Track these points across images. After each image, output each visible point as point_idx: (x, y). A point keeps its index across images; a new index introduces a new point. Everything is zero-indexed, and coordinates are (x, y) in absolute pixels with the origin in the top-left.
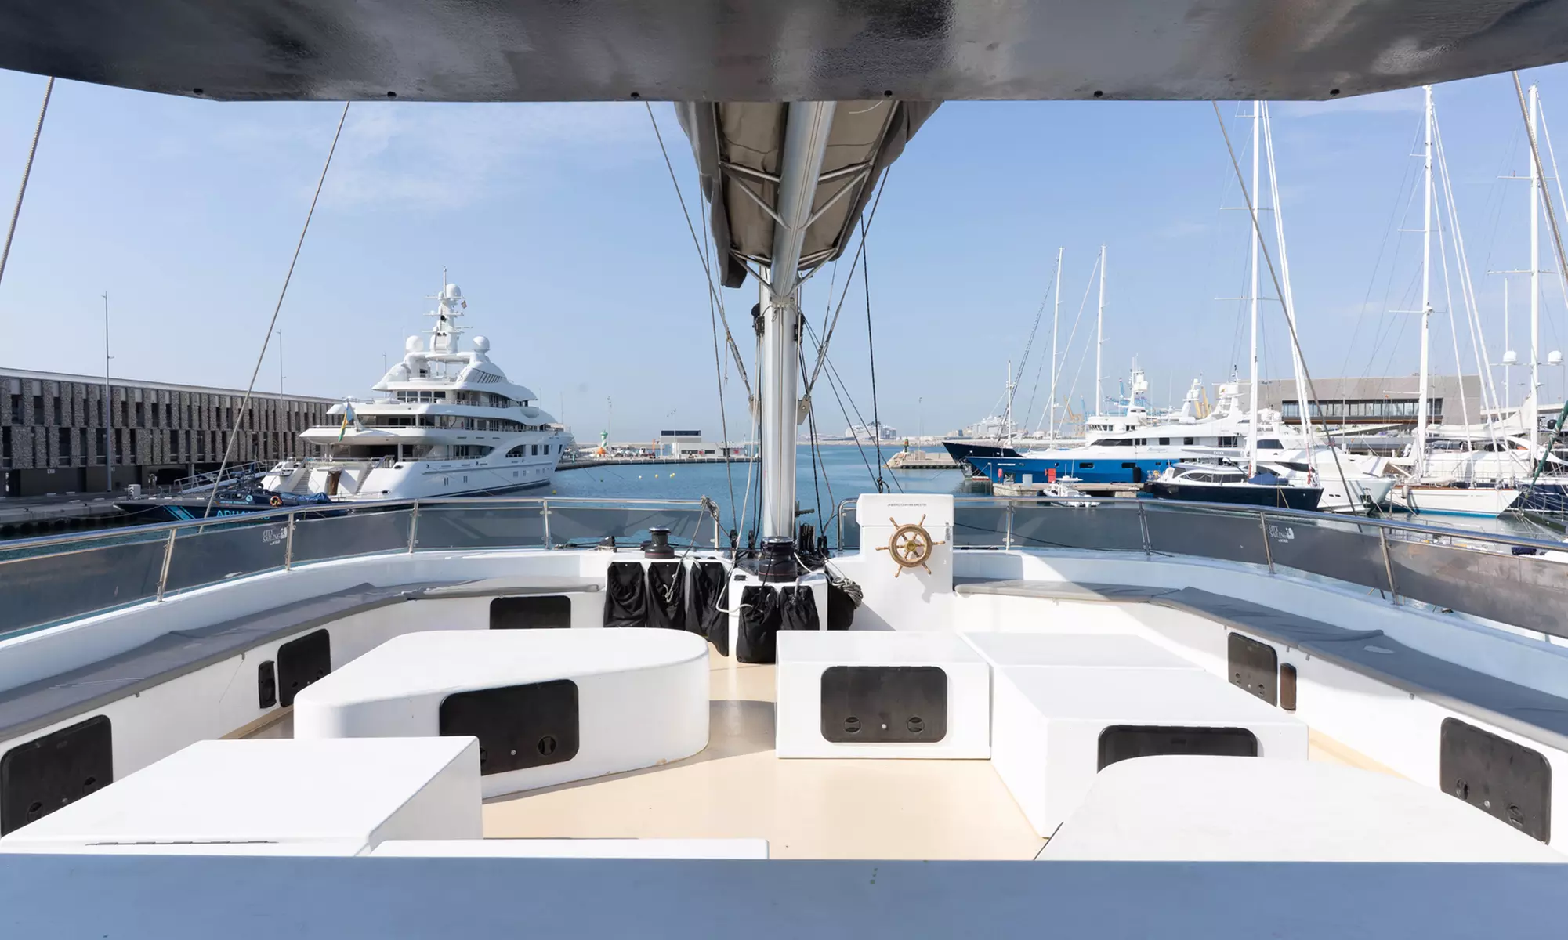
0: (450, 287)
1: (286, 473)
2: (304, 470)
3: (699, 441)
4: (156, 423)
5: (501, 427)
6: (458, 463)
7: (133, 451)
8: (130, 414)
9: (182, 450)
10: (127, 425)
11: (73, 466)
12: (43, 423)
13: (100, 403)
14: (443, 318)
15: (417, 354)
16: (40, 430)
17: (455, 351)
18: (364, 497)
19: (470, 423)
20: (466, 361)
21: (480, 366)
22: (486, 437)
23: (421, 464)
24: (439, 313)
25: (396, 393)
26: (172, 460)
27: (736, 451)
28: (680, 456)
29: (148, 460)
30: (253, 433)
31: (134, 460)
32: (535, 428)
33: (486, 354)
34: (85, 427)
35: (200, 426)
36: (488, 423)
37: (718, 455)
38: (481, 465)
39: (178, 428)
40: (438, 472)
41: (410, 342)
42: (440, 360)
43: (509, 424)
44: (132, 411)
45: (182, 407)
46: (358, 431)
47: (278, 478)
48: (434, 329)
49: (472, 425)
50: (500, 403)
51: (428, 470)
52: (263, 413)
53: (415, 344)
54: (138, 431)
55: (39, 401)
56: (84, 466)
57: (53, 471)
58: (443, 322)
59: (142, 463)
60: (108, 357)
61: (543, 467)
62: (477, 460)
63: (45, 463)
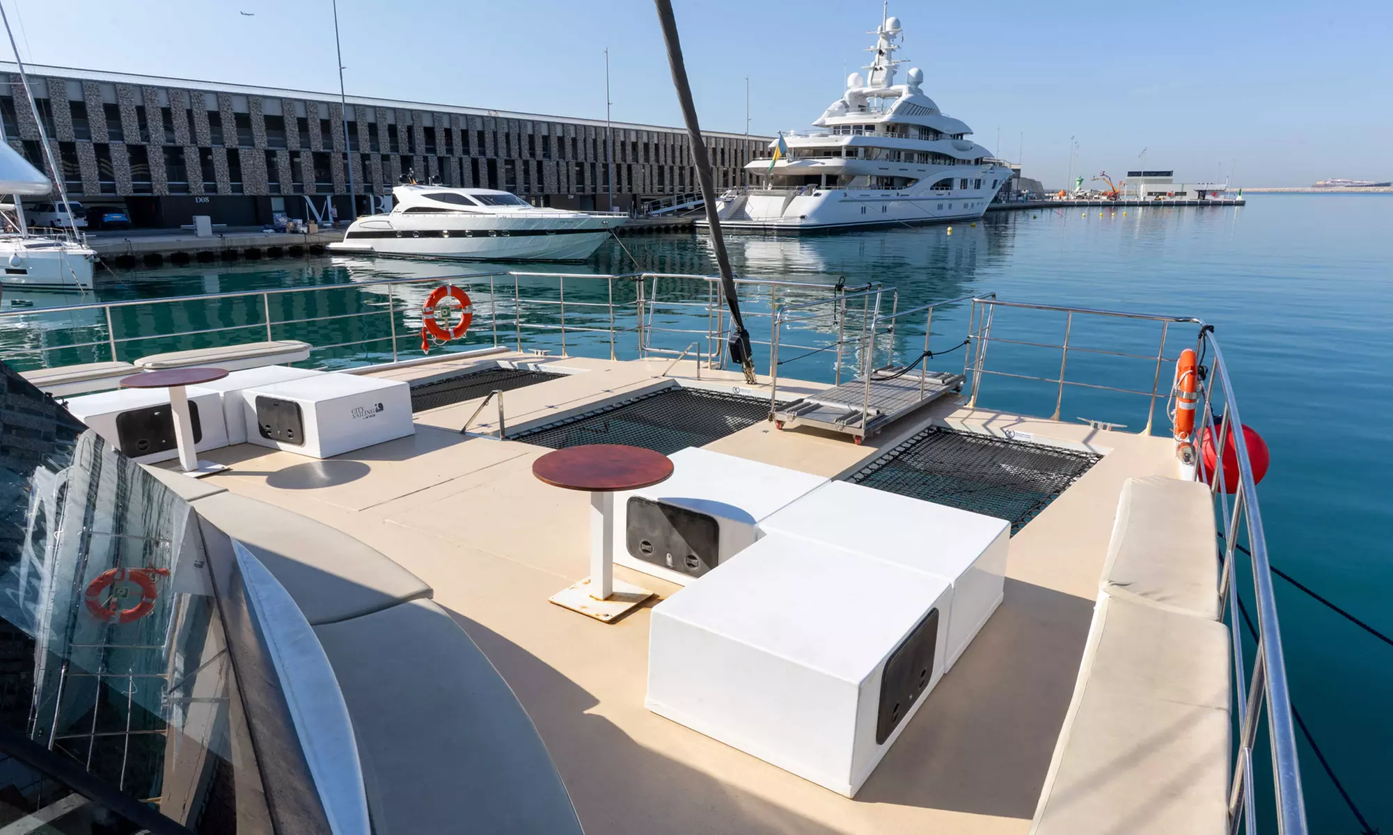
0: (890, 21)
1: (730, 200)
2: (744, 197)
3: (1170, 182)
4: (647, 159)
5: (930, 160)
6: (878, 193)
7: (630, 183)
8: (627, 152)
9: (667, 182)
10: (625, 161)
11: (586, 193)
12: (564, 159)
13: (605, 142)
14: (881, 52)
15: (856, 90)
16: (562, 163)
17: (890, 84)
18: (786, 221)
19: (895, 154)
20: (900, 95)
21: (910, 98)
22: (911, 169)
23: (838, 192)
24: (878, 48)
25: (832, 128)
26: (659, 191)
27: (1215, 193)
28: (1144, 198)
29: (640, 190)
30: (725, 169)
31: (630, 190)
32: (969, 162)
33: (920, 87)
34: (594, 161)
35: (681, 162)
36: (916, 156)
37: (1192, 196)
38: (902, 195)
39: (664, 164)
40: (856, 201)
41: (851, 79)
42: (879, 96)
43: (938, 156)
44: (629, 149)
45: (667, 146)
46: (789, 162)
47: (723, 203)
48: (872, 65)
49: (899, 157)
50: (931, 136)
51: (845, 199)
52: (733, 152)
53: (856, 81)
54: (633, 166)
55: (561, 140)
56: (593, 193)
57: (572, 197)
58: (881, 57)
59: (636, 193)
60: (609, 104)
61: (973, 201)
62: (899, 191)
63: (566, 189)
